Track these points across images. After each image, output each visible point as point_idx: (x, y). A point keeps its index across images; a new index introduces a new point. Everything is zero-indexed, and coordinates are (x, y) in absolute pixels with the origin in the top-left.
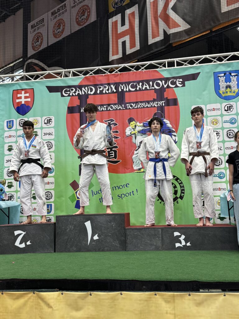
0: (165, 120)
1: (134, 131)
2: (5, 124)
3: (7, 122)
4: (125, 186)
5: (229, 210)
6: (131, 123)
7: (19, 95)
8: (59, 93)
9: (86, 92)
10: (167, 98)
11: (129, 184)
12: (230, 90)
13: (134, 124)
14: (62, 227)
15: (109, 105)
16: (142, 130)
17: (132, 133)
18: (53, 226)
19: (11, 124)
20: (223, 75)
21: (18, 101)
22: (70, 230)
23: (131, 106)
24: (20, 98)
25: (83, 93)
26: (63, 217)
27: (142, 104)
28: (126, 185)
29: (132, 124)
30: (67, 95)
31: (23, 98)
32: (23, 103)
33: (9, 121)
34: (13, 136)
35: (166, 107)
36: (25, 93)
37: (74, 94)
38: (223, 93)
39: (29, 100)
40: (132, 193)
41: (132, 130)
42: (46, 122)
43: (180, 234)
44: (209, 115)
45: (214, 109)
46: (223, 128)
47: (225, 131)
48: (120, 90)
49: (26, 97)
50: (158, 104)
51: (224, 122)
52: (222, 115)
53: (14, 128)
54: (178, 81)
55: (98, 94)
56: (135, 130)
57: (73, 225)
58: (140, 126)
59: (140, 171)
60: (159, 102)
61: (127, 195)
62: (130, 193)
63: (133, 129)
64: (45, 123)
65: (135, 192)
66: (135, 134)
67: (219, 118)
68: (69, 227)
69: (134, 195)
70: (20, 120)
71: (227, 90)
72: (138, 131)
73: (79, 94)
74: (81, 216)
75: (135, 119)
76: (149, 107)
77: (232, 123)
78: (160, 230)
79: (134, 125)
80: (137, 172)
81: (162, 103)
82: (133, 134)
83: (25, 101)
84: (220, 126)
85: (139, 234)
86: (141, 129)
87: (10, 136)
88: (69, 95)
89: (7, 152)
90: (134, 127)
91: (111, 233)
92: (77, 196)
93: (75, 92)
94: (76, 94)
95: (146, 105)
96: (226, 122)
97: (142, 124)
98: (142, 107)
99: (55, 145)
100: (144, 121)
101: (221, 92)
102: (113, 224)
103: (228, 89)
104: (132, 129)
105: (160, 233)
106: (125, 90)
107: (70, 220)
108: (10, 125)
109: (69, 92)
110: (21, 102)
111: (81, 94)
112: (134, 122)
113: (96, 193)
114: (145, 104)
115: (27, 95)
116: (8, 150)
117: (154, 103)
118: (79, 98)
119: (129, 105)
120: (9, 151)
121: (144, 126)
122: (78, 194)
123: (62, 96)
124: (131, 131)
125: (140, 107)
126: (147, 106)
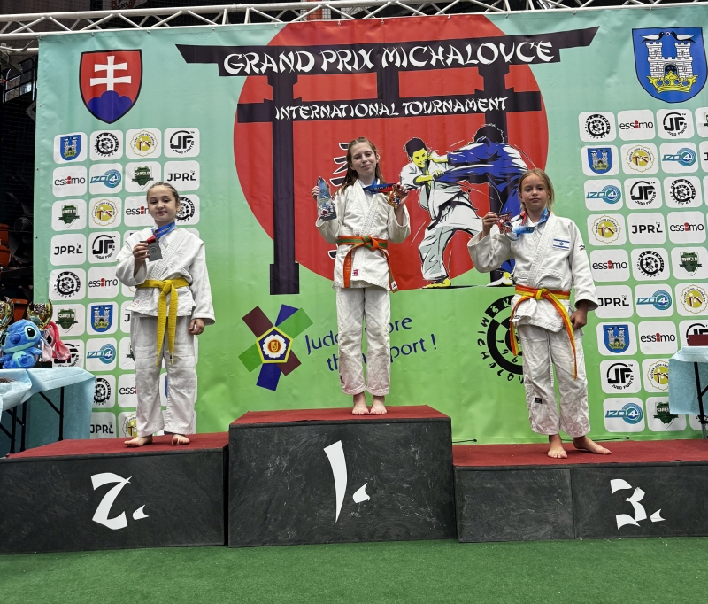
0: (508, 149)
1: (424, 174)
3: (63, 140)
4: (400, 324)
6: (416, 154)
7: (98, 68)
8: (215, 66)
9: (291, 66)
10: (513, 89)
12: (675, 77)
13: (423, 155)
16: (447, 173)
17: (418, 181)
18: (222, 458)
19: (74, 146)
20: (656, 37)
21: (94, 82)
23: (416, 108)
24: (103, 74)
25: (282, 68)
27: (445, 103)
28: (403, 323)
29: (418, 158)
30: (237, 71)
31: (110, 73)
32: (110, 88)
33: (68, 138)
34: (79, 181)
36: (116, 62)
37: (256, 70)
38: (660, 83)
39: (127, 80)
40: (419, 345)
41: (419, 173)
42: (175, 142)
43: (629, 487)
44: (625, 139)
45: (637, 125)
46: (661, 175)
47: (668, 182)
48: (385, 64)
49: (118, 74)
50: (487, 106)
51: (664, 160)
52: (657, 141)
53: (82, 157)
54: (541, 47)
56: (427, 173)
57: (285, 454)
58: (440, 163)
59: (440, 285)
60: (491, 101)
61: (406, 350)
62: (415, 344)
63: (421, 169)
64: (172, 146)
65: (428, 343)
66: (425, 183)
67: (652, 148)
68: (273, 463)
69: (424, 350)
70: (101, 135)
71: (668, 77)
72: (435, 176)
73: (269, 69)
74: (312, 427)
75: (426, 144)
76: (465, 113)
77: (685, 163)
79: (423, 159)
80: (434, 288)
81: (500, 103)
82: (421, 184)
86: (444, 170)
87: (69, 180)
88: (242, 73)
89: (59, 225)
90: (423, 166)
91: (410, 483)
93: (259, 65)
94: (263, 69)
95: (457, 107)
96: (668, 159)
97: (444, 158)
98: (445, 111)
99: (201, 209)
101: (653, 81)
103: (671, 73)
104: (418, 170)
106: (398, 64)
108: (70, 149)
109: (242, 65)
110: (106, 85)
111: (275, 69)
112: (423, 151)
114: (454, 104)
115: (123, 66)
116: (61, 219)
119: (409, 106)
120: (66, 223)
121: (449, 162)
123: (223, 73)
124: (415, 176)
125: (440, 111)
126: (459, 110)
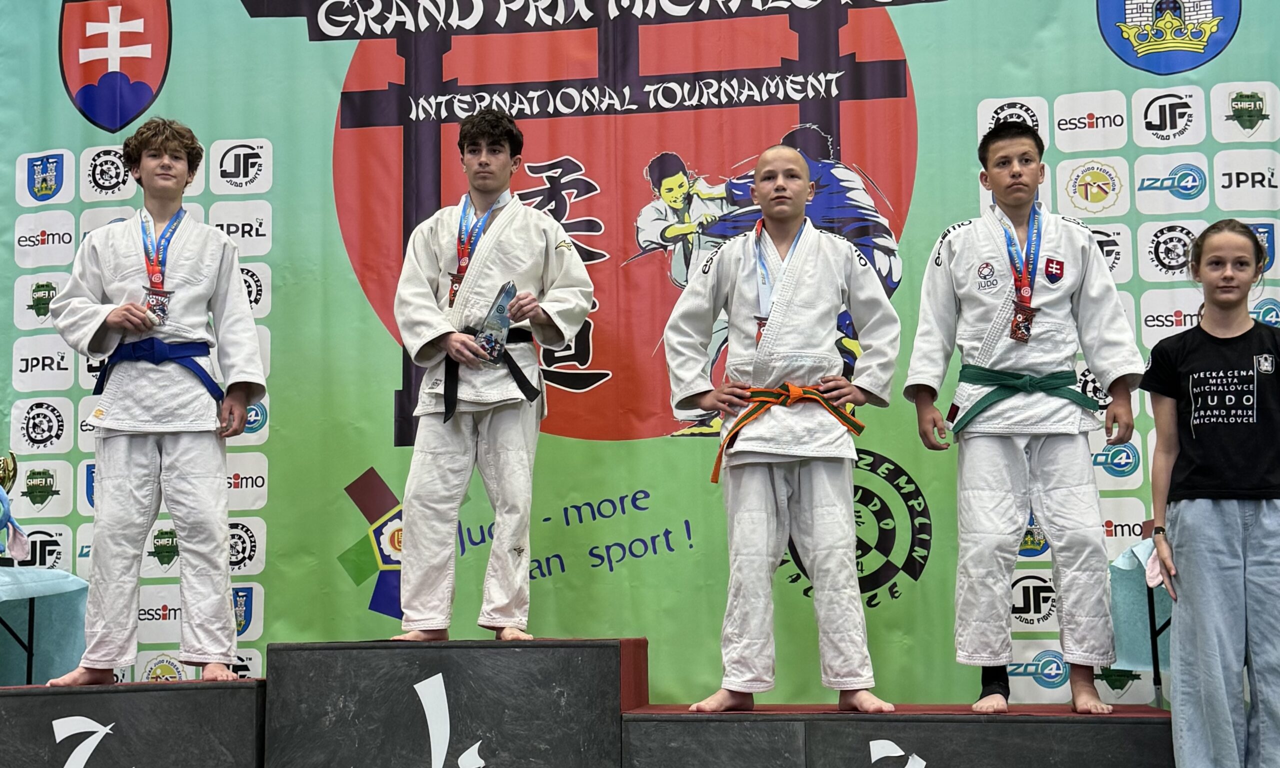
0: (839, 172)
2: (22, 175)
3: (31, 162)
4: (628, 502)
5: (1155, 633)
6: (667, 183)
7: (93, 29)
9: (440, 19)
10: (853, 55)
11: (647, 495)
12: (1176, 23)
13: (681, 186)
14: (300, 702)
15: (554, 87)
17: (669, 234)
18: (254, 697)
19: (51, 175)
21: (86, 55)
22: (341, 719)
23: (669, 95)
24: (101, 40)
25: (424, 24)
26: (305, 654)
27: (724, 85)
28: (634, 500)
29: (671, 190)
30: (340, 31)
31: (114, 39)
32: (114, 66)
33: (41, 159)
34: (61, 239)
35: (845, 105)
36: (124, 18)
37: (376, 28)
38: (1143, 37)
39: (144, 51)
40: (661, 541)
41: (672, 219)
42: (229, 167)
43: (900, 753)
44: (1067, 150)
45: (1092, 121)
46: (1134, 219)
48: (613, 12)
49: (128, 39)
50: (804, 90)
51: (1141, 188)
53: (65, 196)
55: (497, 29)
56: (687, 219)
57: (353, 692)
58: (712, 199)
59: (705, 430)
60: (811, 79)
61: (638, 548)
62: (653, 539)
63: (675, 211)
64: (224, 174)
65: (678, 536)
66: (683, 238)
68: (335, 705)
69: (671, 549)
70: (98, 155)
72: (701, 224)
73: (400, 25)
74: (398, 651)
75: (687, 164)
76: (762, 103)
77: (1185, 193)
78: (799, 727)
79: (679, 193)
80: (693, 435)
81: (829, 83)
82: (675, 240)
83: (122, 59)
84: (1122, 208)
85: (694, 746)
86: (718, 213)
87: (44, 238)
88: (351, 34)
89: (26, 319)
90: (679, 205)
91: (549, 742)
92: (381, 550)
93: (381, 19)
94: (389, 26)
95: (746, 92)
96: (1149, 188)
97: (720, 190)
98: (724, 99)
99: (275, 289)
100: (734, 173)
101: (1130, 33)
102: (561, 694)
103: (1168, 16)
104: (669, 212)
105: (801, 742)
106: (637, 11)
107: (339, 671)
108: (45, 180)
109: (350, 18)
110: (105, 61)
111: (410, 26)
112: (680, 177)
113: (477, 538)
114: (741, 86)
115: (137, 25)
117: (788, 82)
118: (402, 50)
119: (656, 91)
122: (385, 539)
123: (317, 34)
124: (665, 224)
125: (715, 101)
126: (750, 97)
